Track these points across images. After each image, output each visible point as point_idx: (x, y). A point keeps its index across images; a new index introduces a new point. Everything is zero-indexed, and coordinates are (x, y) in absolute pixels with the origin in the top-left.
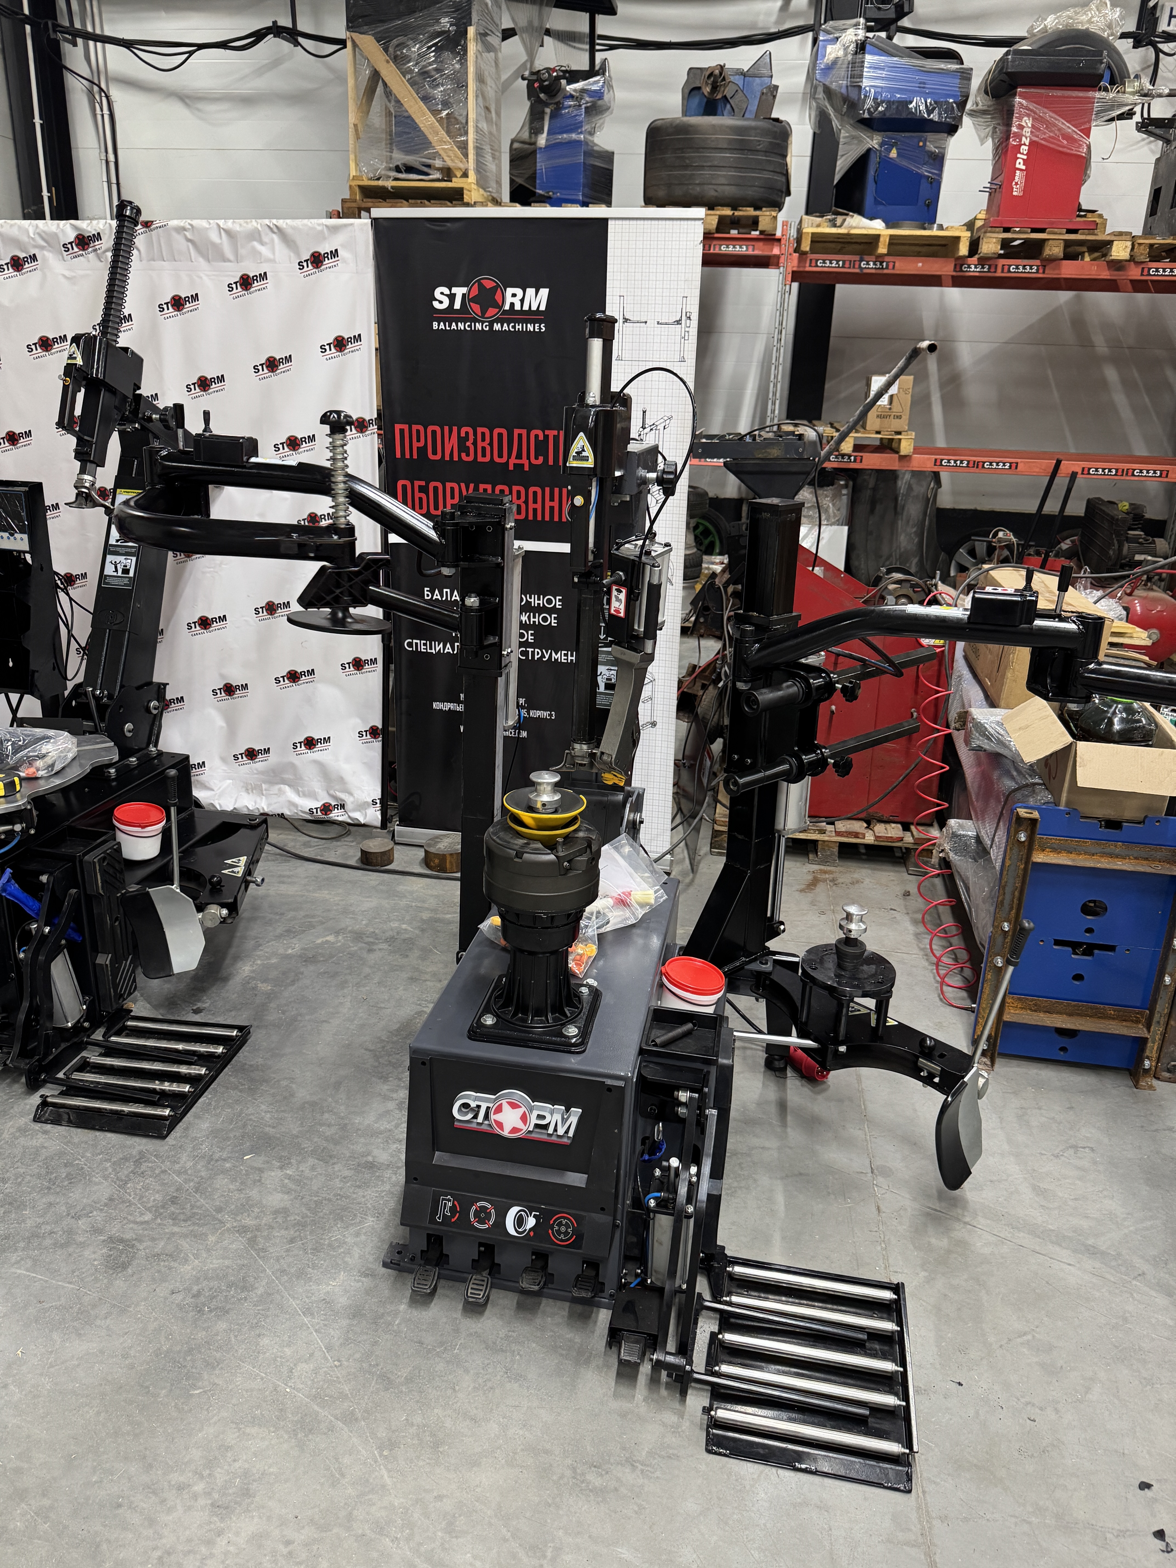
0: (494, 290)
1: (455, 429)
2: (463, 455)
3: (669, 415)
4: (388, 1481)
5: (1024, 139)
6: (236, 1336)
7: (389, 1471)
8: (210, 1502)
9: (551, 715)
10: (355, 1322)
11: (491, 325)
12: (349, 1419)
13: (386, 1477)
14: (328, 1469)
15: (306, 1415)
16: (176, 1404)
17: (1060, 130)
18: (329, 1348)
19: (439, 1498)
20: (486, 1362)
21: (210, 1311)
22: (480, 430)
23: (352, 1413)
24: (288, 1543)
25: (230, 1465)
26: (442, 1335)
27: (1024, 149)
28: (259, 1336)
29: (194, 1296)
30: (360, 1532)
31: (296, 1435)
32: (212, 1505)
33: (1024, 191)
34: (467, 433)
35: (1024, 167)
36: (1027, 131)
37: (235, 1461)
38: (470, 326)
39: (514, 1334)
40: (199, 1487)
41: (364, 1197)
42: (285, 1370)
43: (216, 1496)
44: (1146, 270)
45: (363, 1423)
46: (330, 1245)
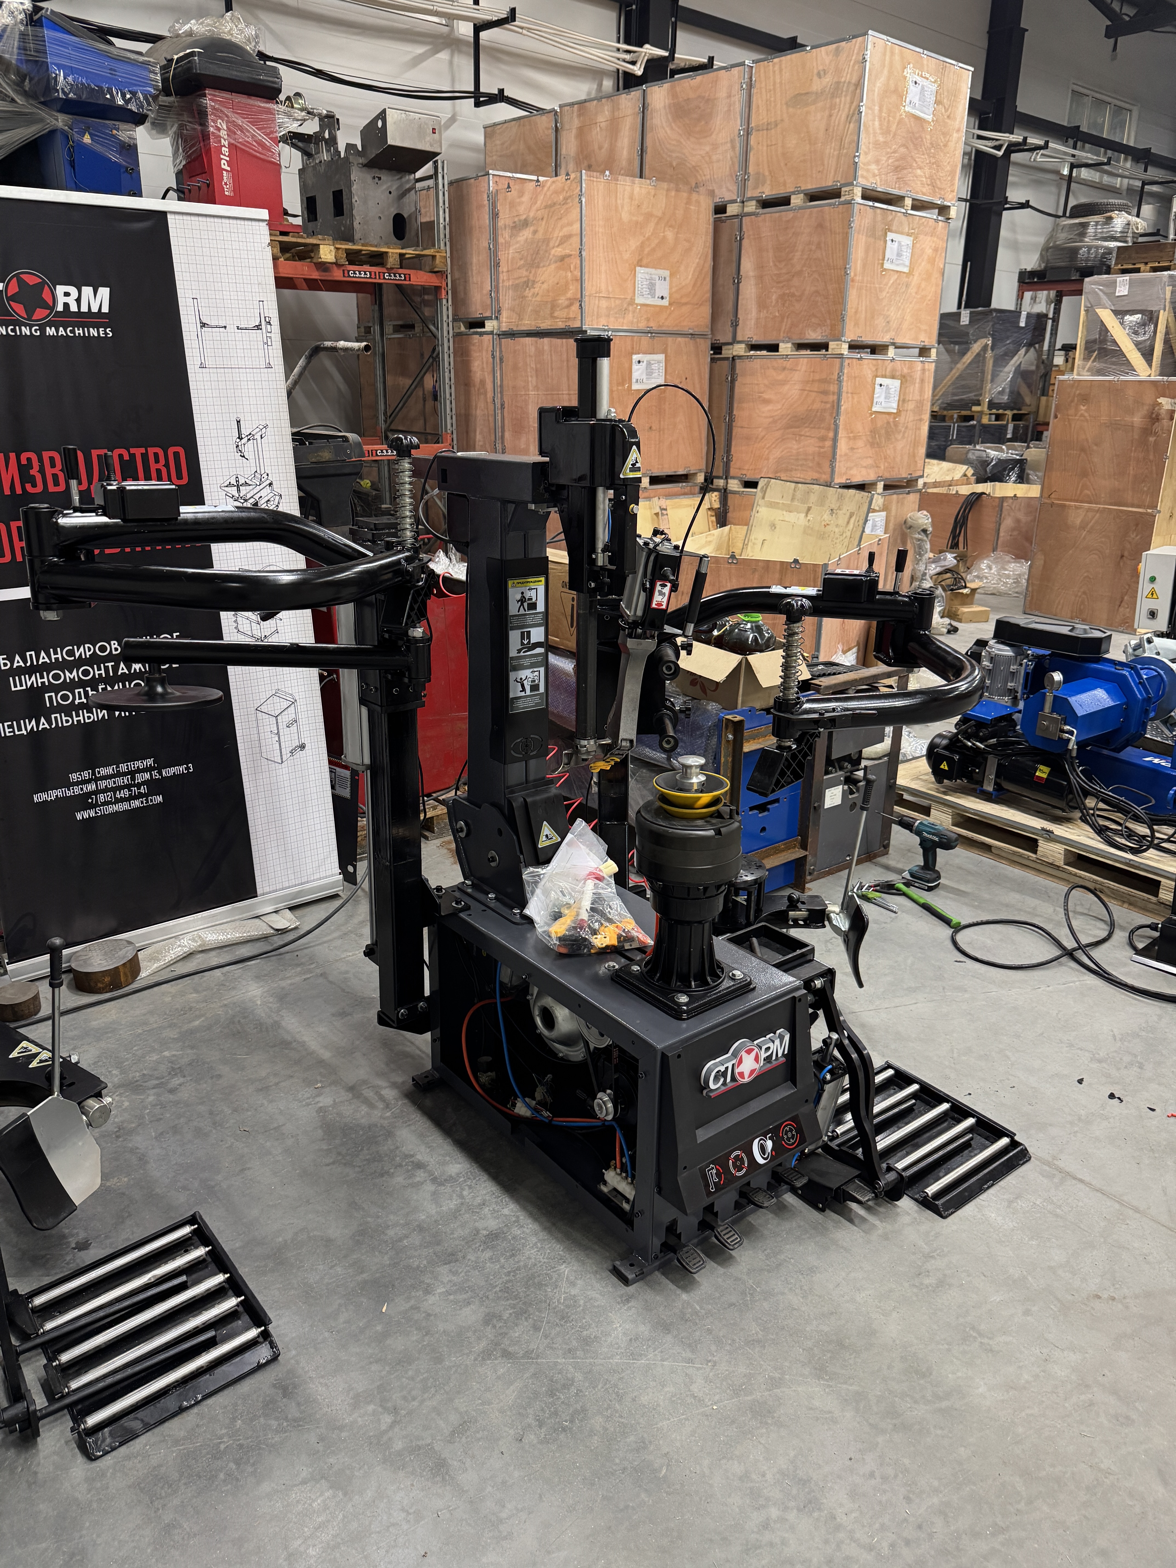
0: (40, 286)
1: (13, 455)
2: (28, 487)
3: (264, 423)
4: (855, 1388)
5: (223, 141)
6: (621, 1417)
7: (845, 1383)
8: (795, 1511)
9: (188, 768)
10: (675, 1332)
11: (42, 329)
12: (775, 1383)
13: (850, 1388)
14: (818, 1419)
15: (751, 1408)
16: (667, 1493)
17: (253, 136)
18: (690, 1361)
19: (890, 1367)
20: (783, 1279)
21: (572, 1422)
22: (46, 455)
23: (771, 1378)
24: (872, 1475)
25: (766, 1481)
26: (734, 1289)
27: (225, 150)
28: (634, 1400)
29: (540, 1427)
30: (891, 1426)
31: (767, 1423)
32: (799, 1510)
33: (234, 191)
34: (29, 459)
35: (229, 169)
36: (223, 133)
37: (764, 1476)
38: (13, 330)
39: (768, 1251)
40: (774, 1512)
41: (529, 1258)
42: (689, 1400)
43: (792, 1504)
44: (346, 272)
45: (787, 1377)
46: (568, 1307)
